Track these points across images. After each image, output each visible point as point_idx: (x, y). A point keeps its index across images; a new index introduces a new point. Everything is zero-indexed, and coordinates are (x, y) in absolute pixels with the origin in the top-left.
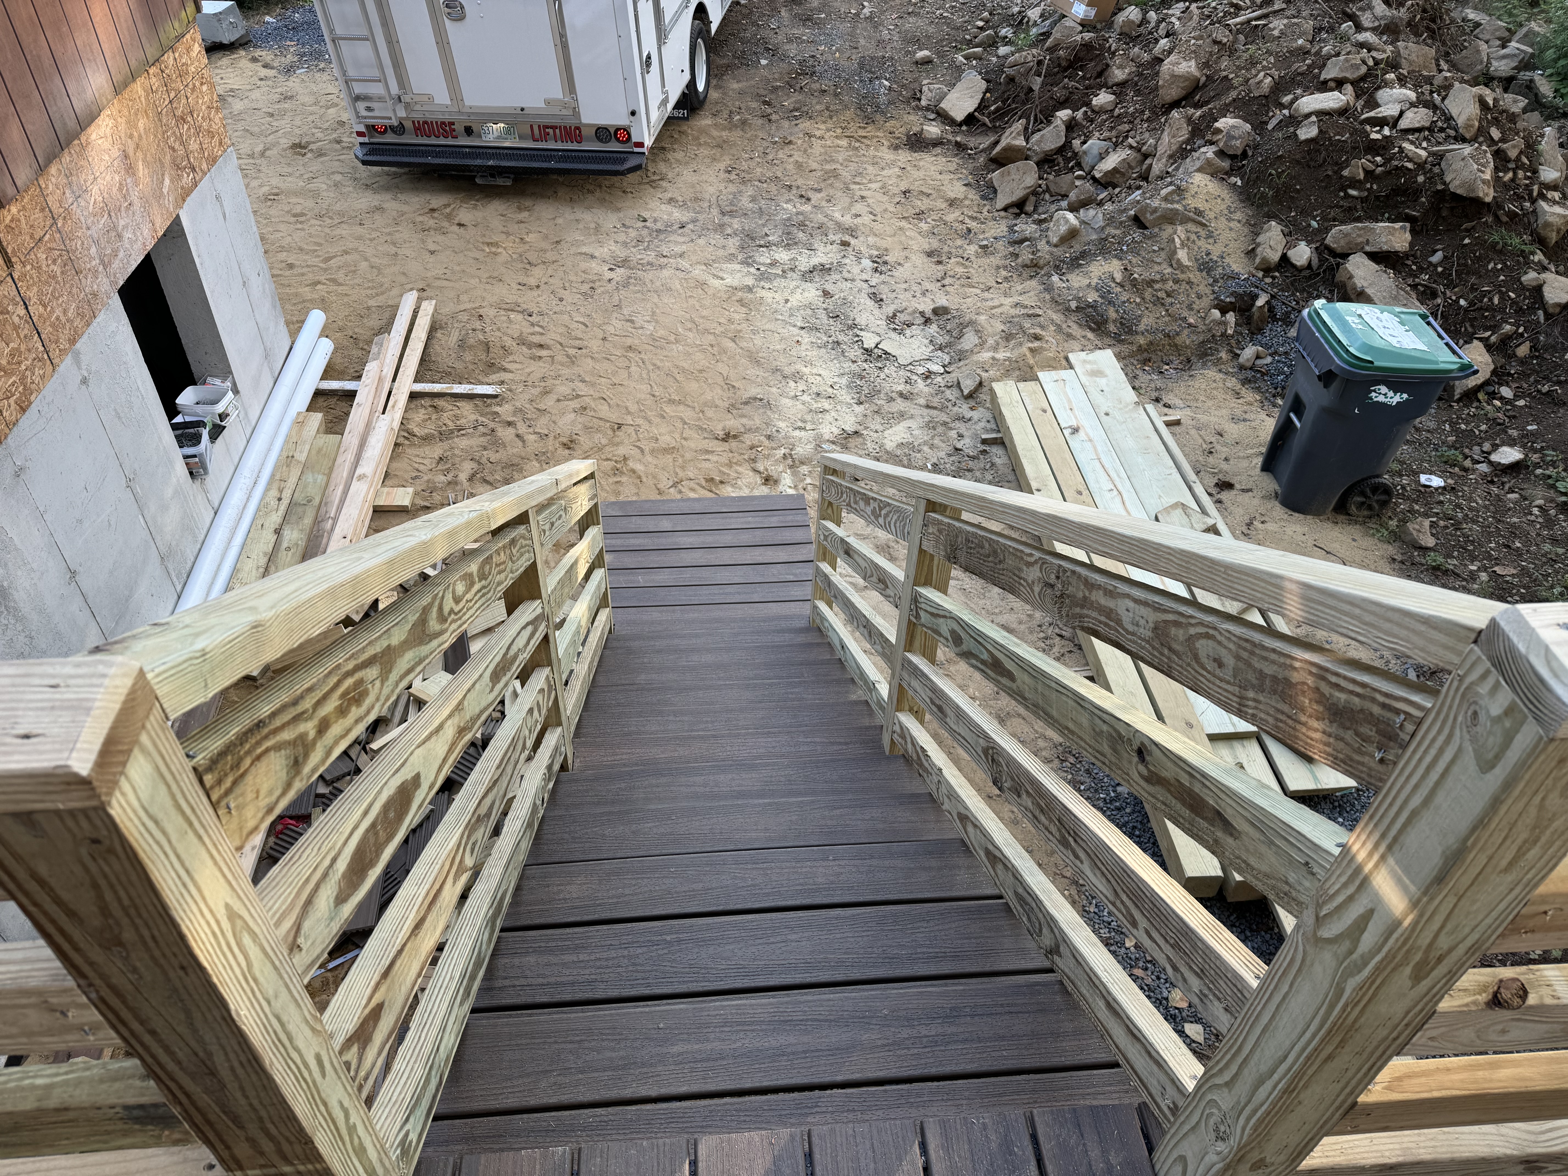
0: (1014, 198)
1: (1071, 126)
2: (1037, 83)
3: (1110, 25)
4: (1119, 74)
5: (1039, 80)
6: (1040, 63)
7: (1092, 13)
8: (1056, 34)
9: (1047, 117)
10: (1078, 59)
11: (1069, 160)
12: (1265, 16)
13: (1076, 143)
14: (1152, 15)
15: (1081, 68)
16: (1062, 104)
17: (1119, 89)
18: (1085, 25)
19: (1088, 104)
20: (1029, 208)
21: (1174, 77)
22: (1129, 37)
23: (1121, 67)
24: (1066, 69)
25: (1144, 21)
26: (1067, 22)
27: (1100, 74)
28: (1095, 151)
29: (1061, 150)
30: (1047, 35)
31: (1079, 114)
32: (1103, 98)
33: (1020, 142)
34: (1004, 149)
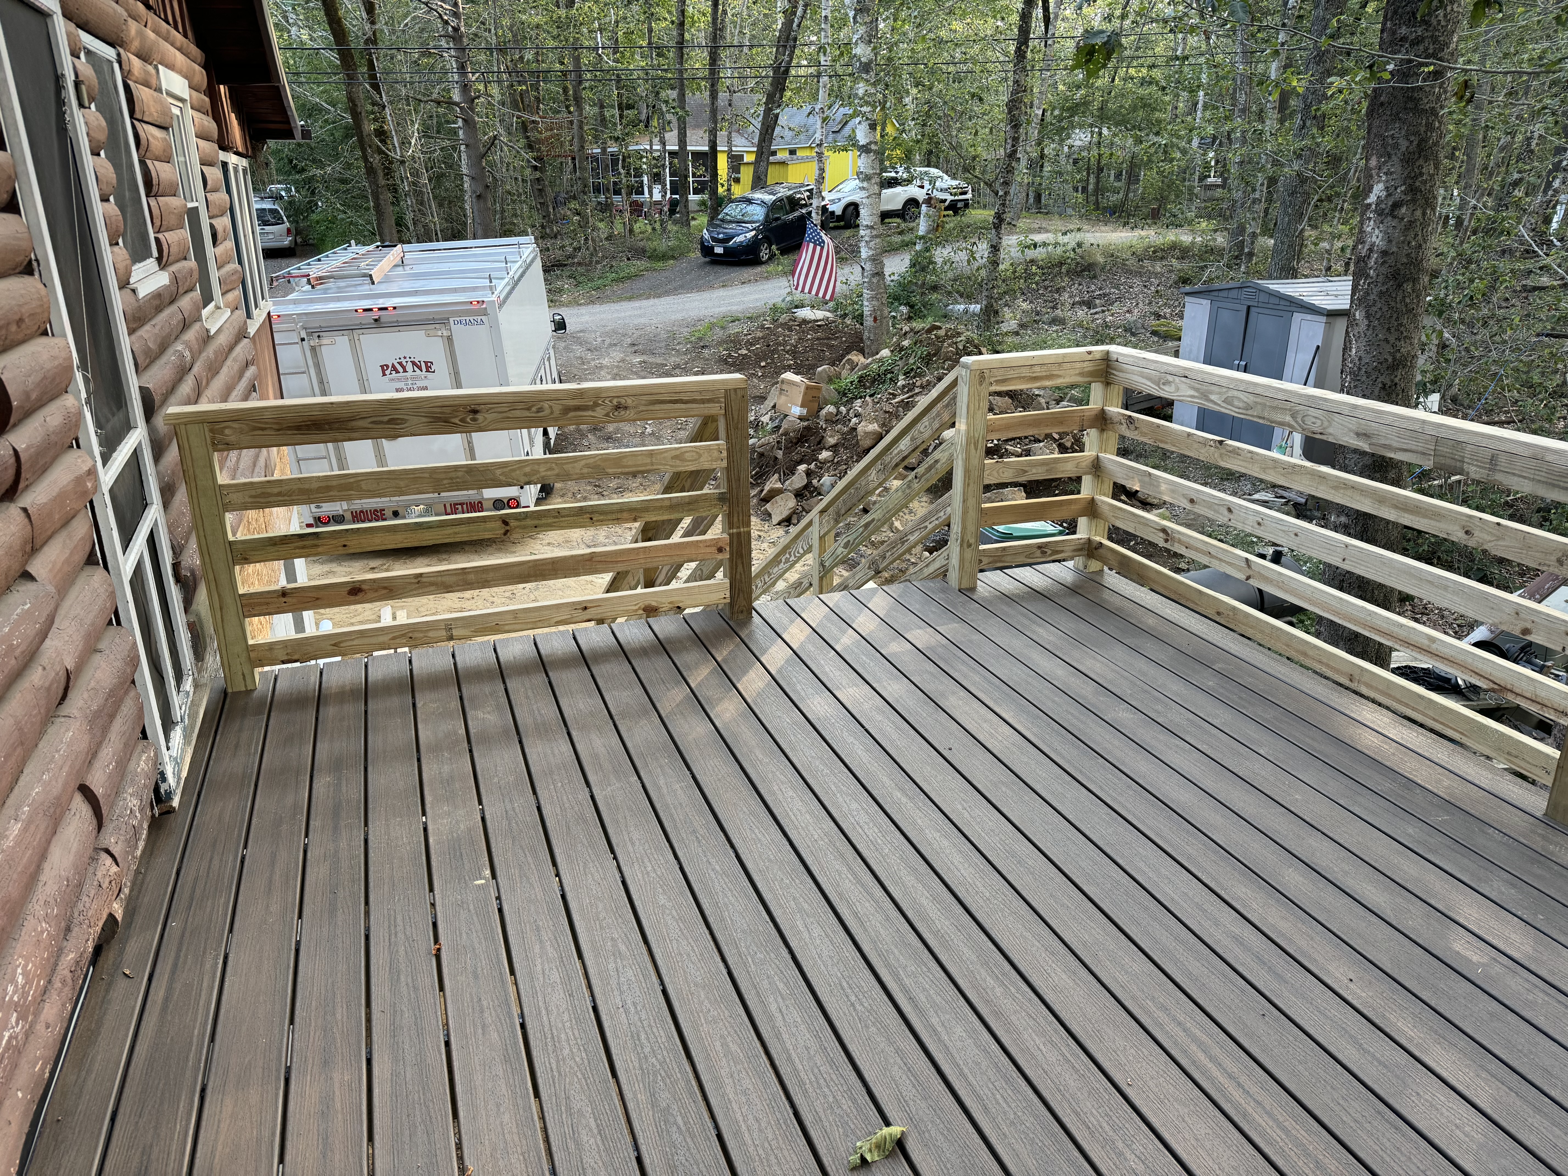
0: (784, 516)
1: (809, 473)
2: (780, 454)
3: (818, 417)
4: (831, 441)
5: (781, 452)
6: (778, 442)
7: (805, 411)
8: (785, 426)
9: (792, 471)
10: (802, 436)
11: (813, 492)
12: (912, 396)
13: (815, 482)
14: (843, 409)
15: (806, 441)
16: (800, 463)
17: (834, 448)
18: (801, 418)
19: (817, 460)
20: (794, 521)
21: (867, 433)
22: (832, 420)
23: (831, 436)
24: (796, 444)
25: (839, 412)
26: (789, 418)
27: (819, 443)
28: (828, 483)
29: (806, 487)
30: (778, 428)
31: (812, 466)
32: (825, 455)
33: (779, 485)
34: (769, 491)
